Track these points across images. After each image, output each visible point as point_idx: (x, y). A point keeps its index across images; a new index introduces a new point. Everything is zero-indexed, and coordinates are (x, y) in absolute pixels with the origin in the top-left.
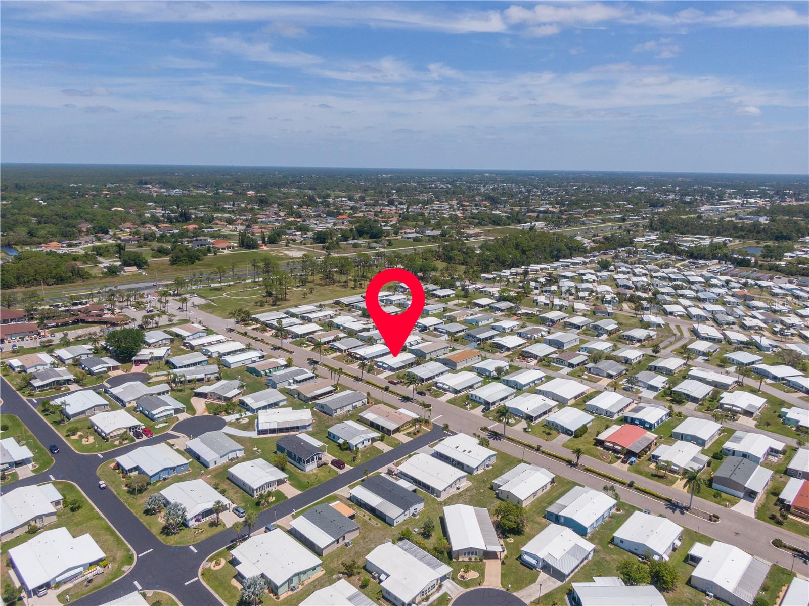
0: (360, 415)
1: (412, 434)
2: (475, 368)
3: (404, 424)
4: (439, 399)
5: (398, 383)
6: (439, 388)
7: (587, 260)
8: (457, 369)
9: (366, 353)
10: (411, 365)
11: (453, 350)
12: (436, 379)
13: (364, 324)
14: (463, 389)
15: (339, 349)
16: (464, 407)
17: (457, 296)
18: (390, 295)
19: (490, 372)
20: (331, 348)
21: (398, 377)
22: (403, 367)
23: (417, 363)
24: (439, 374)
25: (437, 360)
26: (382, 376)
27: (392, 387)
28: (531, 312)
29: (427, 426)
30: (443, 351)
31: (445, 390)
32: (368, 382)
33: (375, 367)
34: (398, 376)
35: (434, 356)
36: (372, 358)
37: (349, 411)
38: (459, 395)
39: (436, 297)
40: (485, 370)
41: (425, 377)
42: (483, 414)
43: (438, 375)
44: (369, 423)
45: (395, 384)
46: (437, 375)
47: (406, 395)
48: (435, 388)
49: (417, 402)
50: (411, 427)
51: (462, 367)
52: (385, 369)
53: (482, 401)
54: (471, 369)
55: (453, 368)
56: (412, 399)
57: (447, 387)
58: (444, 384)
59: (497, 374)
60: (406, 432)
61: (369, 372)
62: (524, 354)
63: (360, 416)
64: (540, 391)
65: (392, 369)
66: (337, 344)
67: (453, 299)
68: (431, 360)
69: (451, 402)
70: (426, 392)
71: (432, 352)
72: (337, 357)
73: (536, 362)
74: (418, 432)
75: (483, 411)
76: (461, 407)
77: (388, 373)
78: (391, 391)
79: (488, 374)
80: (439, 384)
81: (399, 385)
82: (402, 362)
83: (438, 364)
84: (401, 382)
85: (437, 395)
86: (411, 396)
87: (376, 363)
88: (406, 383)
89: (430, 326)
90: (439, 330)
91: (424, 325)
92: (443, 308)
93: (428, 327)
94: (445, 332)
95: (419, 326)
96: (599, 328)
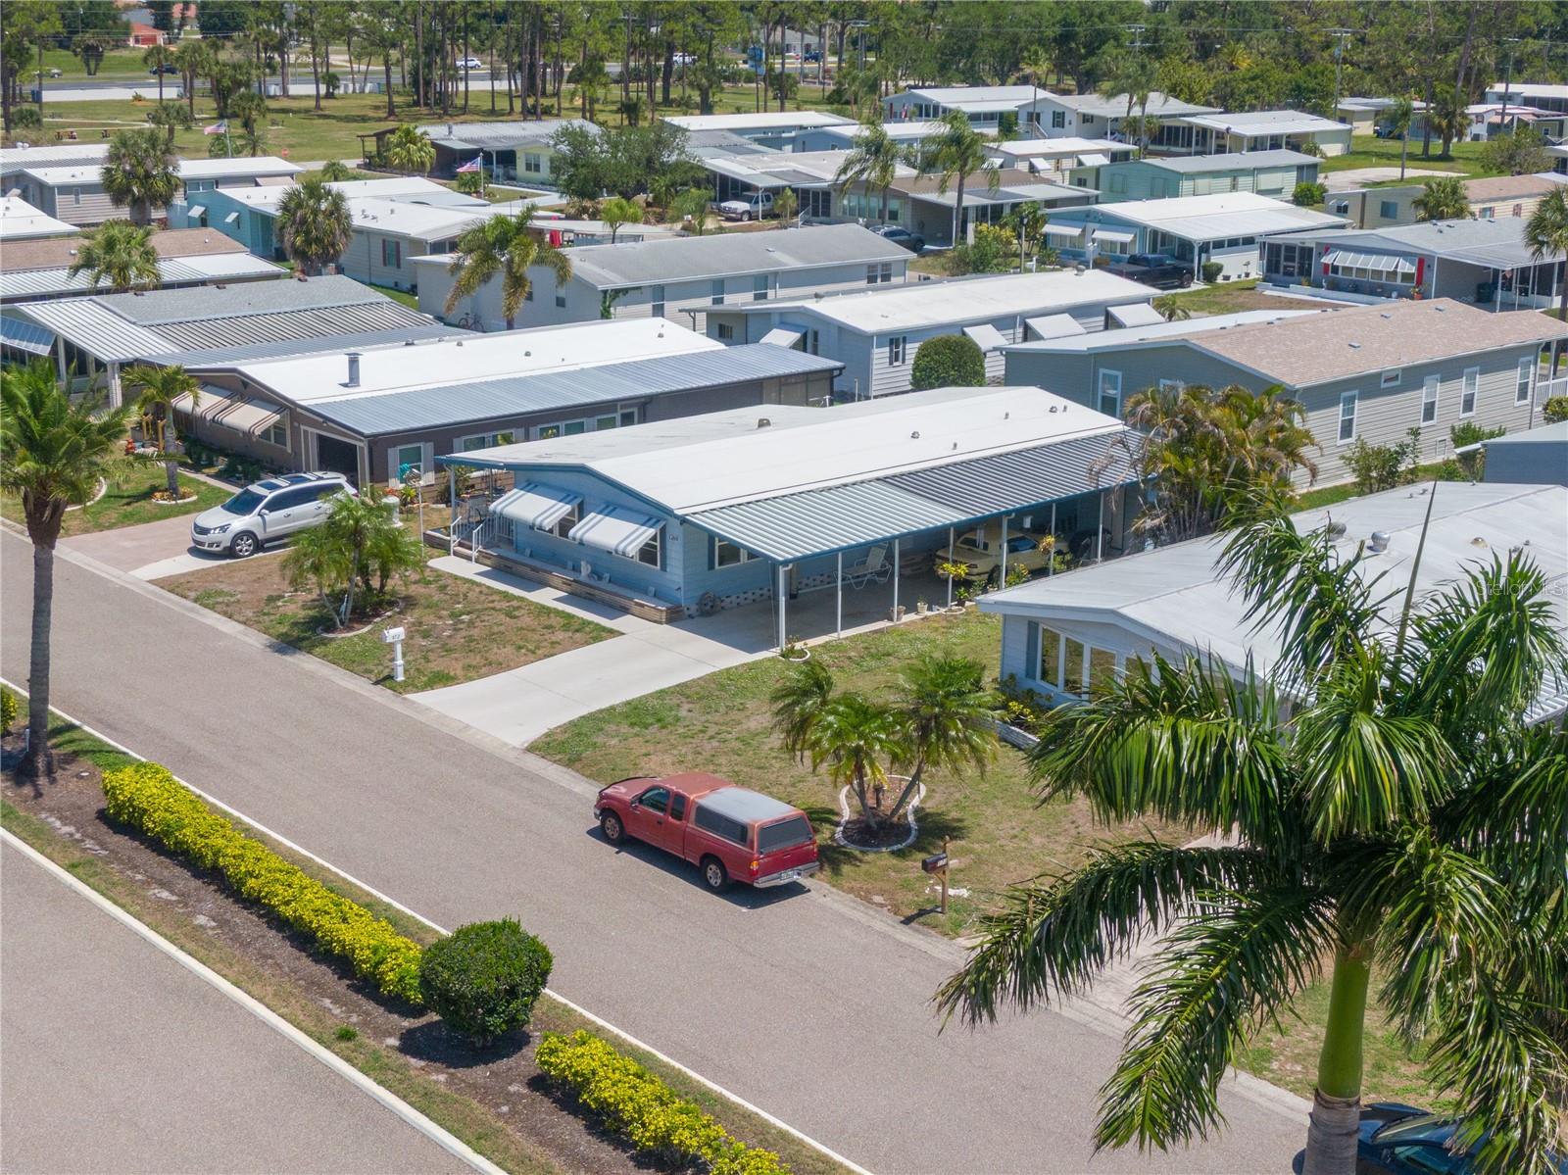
5: (808, 846)
9: (372, 386)
17: (1365, 153)
22: (915, 566)
26: (516, 706)
32: (123, 827)
33: (456, 565)
45: (729, 868)
52: (604, 586)
61: (311, 630)
65: (723, 586)
66: (71, 313)
77: (645, 660)
81: (835, 918)
82: (913, 481)
84: (880, 831)
87: (489, 517)
89: (1219, 244)
90: (1327, 260)
91: (1155, 233)
92: (1294, 174)
93: (1205, 248)
94: (1406, 277)
95: (1103, 243)
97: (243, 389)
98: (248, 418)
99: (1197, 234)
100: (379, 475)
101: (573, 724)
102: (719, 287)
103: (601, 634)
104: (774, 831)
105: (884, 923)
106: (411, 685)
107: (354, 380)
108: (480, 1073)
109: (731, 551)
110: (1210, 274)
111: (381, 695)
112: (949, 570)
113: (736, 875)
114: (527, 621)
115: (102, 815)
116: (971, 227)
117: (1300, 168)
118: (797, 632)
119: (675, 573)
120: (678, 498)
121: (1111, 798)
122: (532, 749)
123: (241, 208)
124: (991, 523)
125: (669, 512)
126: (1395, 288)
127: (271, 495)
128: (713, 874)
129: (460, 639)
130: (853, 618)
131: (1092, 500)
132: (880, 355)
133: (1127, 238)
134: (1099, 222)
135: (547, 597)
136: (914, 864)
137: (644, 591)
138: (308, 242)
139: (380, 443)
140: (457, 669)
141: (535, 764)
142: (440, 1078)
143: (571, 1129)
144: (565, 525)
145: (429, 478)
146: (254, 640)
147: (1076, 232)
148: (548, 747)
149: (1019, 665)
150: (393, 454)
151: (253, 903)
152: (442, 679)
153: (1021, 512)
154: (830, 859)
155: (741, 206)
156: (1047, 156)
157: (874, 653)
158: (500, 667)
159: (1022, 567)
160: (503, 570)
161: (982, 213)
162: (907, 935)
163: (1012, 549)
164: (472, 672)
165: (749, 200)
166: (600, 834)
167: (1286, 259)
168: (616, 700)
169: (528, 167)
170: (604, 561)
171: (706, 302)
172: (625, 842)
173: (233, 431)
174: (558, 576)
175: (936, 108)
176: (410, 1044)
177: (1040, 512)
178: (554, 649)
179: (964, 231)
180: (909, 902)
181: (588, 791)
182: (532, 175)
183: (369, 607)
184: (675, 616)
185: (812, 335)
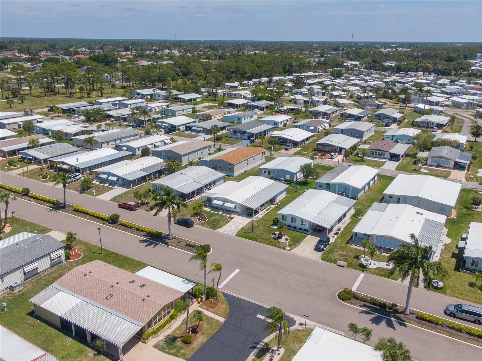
0: (35, 300)
1: (179, 343)
2: (265, 170)
3: (155, 317)
4: (220, 230)
5: (137, 206)
6: (216, 208)
7: (317, 74)
8: (237, 173)
9: (80, 162)
10: (160, 173)
11: (220, 150)
12: (206, 193)
13: (84, 127)
14: (261, 206)
15: (35, 158)
16: (275, 241)
17: (205, 100)
18: (124, 100)
19: (292, 174)
20: (23, 159)
21: (135, 196)
22: (144, 179)
23: (170, 170)
24: (210, 184)
25: (201, 163)
26: (107, 196)
27: (125, 216)
28: (296, 108)
29: (212, 307)
30: (206, 151)
31: (229, 211)
32: (77, 211)
33: (95, 182)
34: (137, 193)
35: (194, 158)
36: (90, 169)
37: (12, 288)
38: (256, 217)
39: (181, 102)
40: (283, 172)
41: (186, 191)
42: (320, 254)
43: (209, 186)
44: (58, 324)
45: (131, 208)
46: (206, 186)
47: (154, 229)
48: (209, 210)
49: (179, 243)
50: (173, 318)
51: (242, 171)
52: (113, 184)
53: (307, 227)
54: (258, 172)
55: (230, 174)
56: (167, 237)
57: (232, 206)
58: (225, 200)
59: (304, 176)
60: (161, 337)
61: (83, 191)
62: (321, 148)
63: (35, 305)
64: (391, 197)
65: (125, 183)
66: (33, 152)
67: (200, 103)
68: (191, 164)
69: (245, 233)
70: (192, 219)
71: (190, 153)
72: (28, 172)
73: (341, 157)
74: (194, 330)
75: (317, 249)
76: (270, 244)
77: (118, 191)
78: (122, 225)
79: (288, 177)
80: (215, 202)
81: (140, 211)
82: (143, 170)
83: (204, 169)
84: (143, 204)
85: (215, 224)
86: (165, 232)
87: (97, 177)
88: (152, 209)
89: (180, 125)
90: (192, 128)
91: (171, 124)
92: (192, 109)
93: (178, 126)
94: (202, 130)
95: (165, 126)
96: (384, 117)
97: (64, 163)
98: (65, 167)
99: (176, 124)
100: (83, 172)
101: (113, 198)
102: (115, 140)
103: (113, 189)
104: (134, 205)
105: (144, 211)
106: (96, 196)
107: (77, 161)
108: (115, 224)
109: (125, 179)
110: (179, 130)
111: (93, 197)
112: (147, 179)
113: (132, 209)
114: (105, 188)
115: (74, 210)
116: (147, 122)
117: (193, 108)
118: (133, 187)
119: (120, 182)
120: (120, 175)
121: (155, 200)
122: (110, 200)
123: (40, 127)
124: (151, 174)
125: (119, 176)
126: (201, 132)
127: (73, 176)
128: (130, 209)
129: (99, 191)
130: (138, 184)
131: (161, 170)
132: (137, 150)
134: (164, 123)
135: (106, 185)
136: (146, 207)
137: (117, 184)
138: (59, 138)
139: (83, 169)
140: (100, 193)
141: (110, 202)
142: (112, 225)
143: (123, 227)
144: (107, 178)
145: (88, 172)
146: (77, 193)
147: (161, 124)
148: (111, 200)
149: (154, 189)
150: (84, 170)
151: (92, 215)
152: (98, 195)
153: (154, 172)
154: (138, 207)
155: (113, 119)
156: (157, 107)
157: (141, 188)
158: (104, 193)
159: (155, 177)
160: (100, 182)
161: (148, 121)
162: (146, 212)
163: (153, 175)
164: (101, 194)
165: (114, 118)
166: (119, 207)
168: (117, 195)
169: (78, 112)
170: (112, 181)
171: (113, 143)
172: (121, 208)
173: (63, 168)
174: (107, 183)
175: (140, 93)
176: (109, 223)
177: (156, 172)
178: (109, 191)
179: (146, 123)
180: (146, 209)
181: (117, 204)
182: (78, 113)
183: (88, 188)
184: (120, 186)
185: (129, 149)
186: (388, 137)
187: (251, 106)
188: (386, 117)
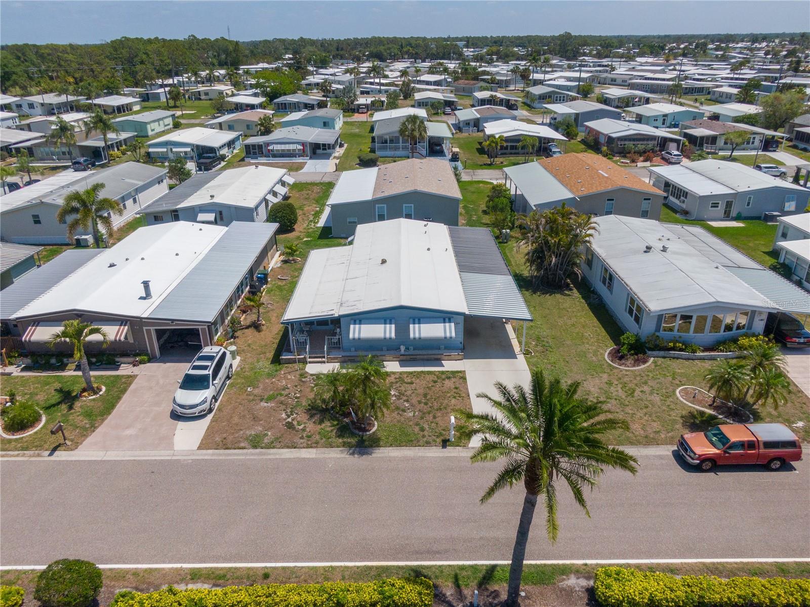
90: (270, 148)
92: (171, 118)
94: (299, 150)
96: (557, 97)
102: (123, 200)
107: (148, 295)
110: (223, 157)
117: (172, 116)
126: (297, 154)
133: (189, 149)
134: (173, 145)
147: (165, 150)
167: (253, 149)
186: (657, 120)
187: (285, 104)
188: (560, 97)
